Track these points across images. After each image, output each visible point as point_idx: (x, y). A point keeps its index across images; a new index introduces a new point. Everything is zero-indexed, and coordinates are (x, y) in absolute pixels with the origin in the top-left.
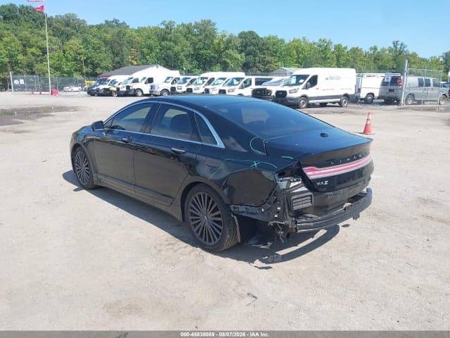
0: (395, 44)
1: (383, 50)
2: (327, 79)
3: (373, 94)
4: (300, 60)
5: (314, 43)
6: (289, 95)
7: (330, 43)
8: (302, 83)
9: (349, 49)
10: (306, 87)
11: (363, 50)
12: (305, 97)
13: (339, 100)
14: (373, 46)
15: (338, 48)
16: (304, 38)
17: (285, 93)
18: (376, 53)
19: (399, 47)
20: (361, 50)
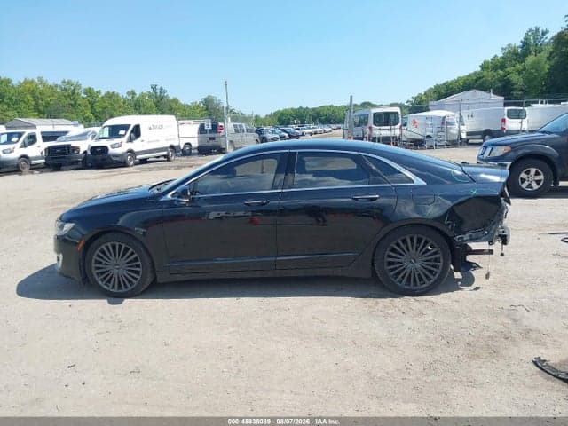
0: (154, 88)
1: (143, 95)
2: (150, 129)
3: (189, 144)
4: (41, 108)
5: (56, 86)
6: (111, 151)
7: (78, 86)
8: (124, 135)
9: (103, 94)
10: (131, 140)
11: (121, 95)
12: (131, 151)
13: (165, 153)
14: (130, 90)
15: (89, 91)
16: (40, 79)
17: (105, 149)
18: (135, 99)
19: (158, 91)
20: (118, 95)
